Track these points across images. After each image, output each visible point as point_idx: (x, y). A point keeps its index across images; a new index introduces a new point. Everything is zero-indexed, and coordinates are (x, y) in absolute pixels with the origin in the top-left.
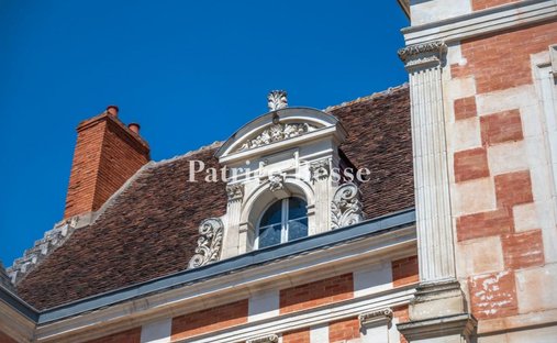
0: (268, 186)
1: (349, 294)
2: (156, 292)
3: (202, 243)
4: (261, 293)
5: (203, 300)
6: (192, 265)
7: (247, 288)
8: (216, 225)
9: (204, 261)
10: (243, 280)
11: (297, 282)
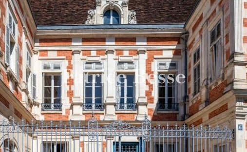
0: (109, 4)
1: (134, 43)
2: (79, 29)
3: (89, 17)
4: (109, 37)
5: (93, 35)
6: (86, 23)
7: (106, 35)
8: (93, 12)
9: (90, 23)
10: (107, 32)
11: (120, 36)
